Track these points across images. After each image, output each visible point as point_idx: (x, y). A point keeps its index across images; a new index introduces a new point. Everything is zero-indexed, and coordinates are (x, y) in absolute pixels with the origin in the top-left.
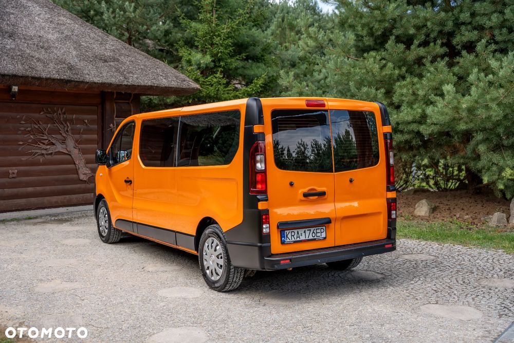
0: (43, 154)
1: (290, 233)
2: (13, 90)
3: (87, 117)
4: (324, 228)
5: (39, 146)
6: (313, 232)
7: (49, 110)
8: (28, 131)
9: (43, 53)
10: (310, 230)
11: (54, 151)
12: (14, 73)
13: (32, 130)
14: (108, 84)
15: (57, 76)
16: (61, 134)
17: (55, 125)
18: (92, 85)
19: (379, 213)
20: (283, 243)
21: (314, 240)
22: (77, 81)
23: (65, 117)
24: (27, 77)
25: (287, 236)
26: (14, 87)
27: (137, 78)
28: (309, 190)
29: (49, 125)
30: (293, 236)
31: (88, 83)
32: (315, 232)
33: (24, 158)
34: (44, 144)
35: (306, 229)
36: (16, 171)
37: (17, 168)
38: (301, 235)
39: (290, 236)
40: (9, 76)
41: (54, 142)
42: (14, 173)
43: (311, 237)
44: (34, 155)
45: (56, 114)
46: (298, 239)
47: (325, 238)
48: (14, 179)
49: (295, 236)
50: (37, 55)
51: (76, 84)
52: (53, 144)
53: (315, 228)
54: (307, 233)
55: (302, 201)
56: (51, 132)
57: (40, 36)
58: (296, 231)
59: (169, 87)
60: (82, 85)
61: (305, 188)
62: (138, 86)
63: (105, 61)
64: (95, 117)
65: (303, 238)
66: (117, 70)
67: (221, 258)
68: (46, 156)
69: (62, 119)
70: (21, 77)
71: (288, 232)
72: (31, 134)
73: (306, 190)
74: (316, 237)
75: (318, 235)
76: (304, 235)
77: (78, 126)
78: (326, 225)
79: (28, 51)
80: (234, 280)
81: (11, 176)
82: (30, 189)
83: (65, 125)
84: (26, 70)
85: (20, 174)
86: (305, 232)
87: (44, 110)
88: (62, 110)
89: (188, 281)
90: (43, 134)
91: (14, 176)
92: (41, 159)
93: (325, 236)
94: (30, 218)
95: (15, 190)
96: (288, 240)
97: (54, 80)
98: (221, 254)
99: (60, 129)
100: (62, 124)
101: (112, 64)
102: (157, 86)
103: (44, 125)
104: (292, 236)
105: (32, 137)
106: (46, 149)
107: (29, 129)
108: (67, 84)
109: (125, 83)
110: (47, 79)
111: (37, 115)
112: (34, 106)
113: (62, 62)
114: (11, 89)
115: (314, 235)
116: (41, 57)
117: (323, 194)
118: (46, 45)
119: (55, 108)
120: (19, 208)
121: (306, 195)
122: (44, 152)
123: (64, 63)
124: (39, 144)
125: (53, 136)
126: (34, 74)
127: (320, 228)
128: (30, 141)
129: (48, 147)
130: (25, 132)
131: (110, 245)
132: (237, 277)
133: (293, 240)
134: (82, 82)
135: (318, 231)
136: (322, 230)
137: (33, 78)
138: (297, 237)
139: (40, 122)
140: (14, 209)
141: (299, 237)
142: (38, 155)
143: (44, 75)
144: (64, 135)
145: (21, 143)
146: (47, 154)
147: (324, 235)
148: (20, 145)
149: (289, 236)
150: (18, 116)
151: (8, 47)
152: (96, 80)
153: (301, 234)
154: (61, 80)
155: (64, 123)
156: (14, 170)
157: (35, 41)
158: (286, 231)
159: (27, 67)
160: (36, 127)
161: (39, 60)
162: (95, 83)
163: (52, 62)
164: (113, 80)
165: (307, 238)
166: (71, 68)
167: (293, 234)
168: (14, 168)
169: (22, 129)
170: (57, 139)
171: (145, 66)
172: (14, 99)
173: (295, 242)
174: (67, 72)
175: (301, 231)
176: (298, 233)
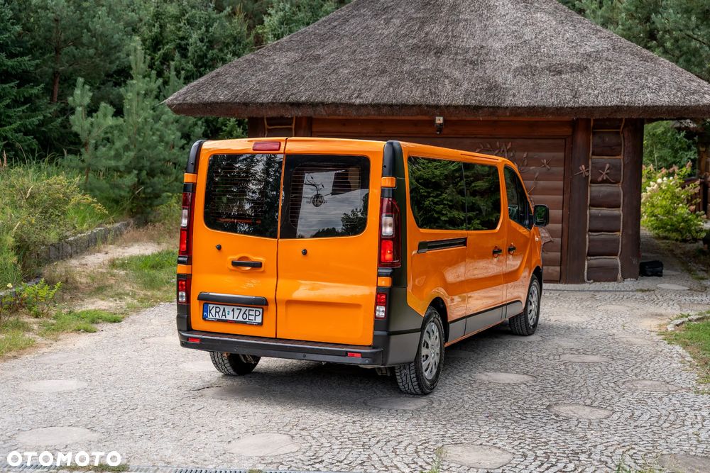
1: (215, 308)
2: (437, 122)
3: (545, 156)
4: (261, 310)
6: (244, 313)
7: (489, 146)
10: (241, 310)
19: (357, 306)
20: (204, 318)
21: (244, 323)
23: (512, 155)
25: (210, 311)
26: (437, 118)
27: (597, 95)
28: (240, 259)
30: (218, 312)
32: (247, 312)
35: (236, 308)
38: (228, 314)
39: (215, 312)
40: (397, 105)
43: (240, 319)
45: (499, 151)
46: (224, 318)
47: (261, 324)
49: (220, 313)
53: (248, 309)
54: (237, 312)
55: (230, 270)
57: (482, 47)
58: (222, 307)
59: (653, 107)
61: (235, 254)
62: (593, 107)
63: (559, 73)
65: (229, 317)
71: (212, 306)
73: (235, 257)
74: (247, 320)
75: (251, 317)
76: (231, 314)
77: (532, 168)
78: (263, 307)
79: (447, 71)
84: (423, 97)
86: (233, 310)
88: (506, 146)
93: (260, 321)
96: (211, 316)
101: (567, 76)
102: (627, 106)
112: (469, 141)
114: (434, 120)
115: (245, 316)
117: (257, 265)
119: (498, 144)
121: (234, 264)
123: (487, 82)
127: (255, 309)
133: (217, 317)
135: (251, 313)
136: (258, 313)
138: (223, 315)
141: (225, 316)
143: (444, 102)
147: (259, 319)
149: (213, 312)
151: (423, 67)
152: (521, 103)
153: (229, 312)
154: (464, 107)
157: (470, 55)
158: (209, 305)
161: (453, 81)
163: (469, 83)
164: (550, 102)
165: (235, 319)
166: (491, 88)
167: (218, 310)
173: (219, 321)
175: (228, 309)
176: (224, 310)
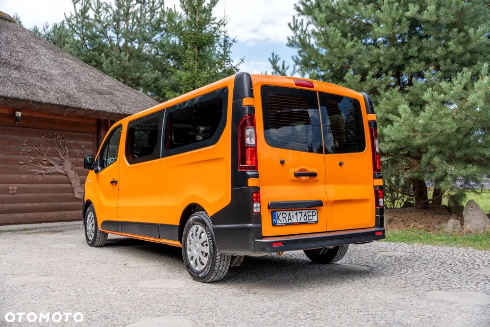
0: (42, 174)
1: (282, 214)
2: (16, 115)
3: (83, 143)
4: (316, 211)
5: (38, 166)
6: (305, 215)
7: (50, 135)
8: (29, 152)
9: (45, 83)
10: (302, 213)
11: (52, 171)
12: (17, 96)
13: (32, 152)
14: (102, 111)
15: (56, 102)
16: (59, 156)
17: (54, 148)
18: (89, 111)
20: (274, 224)
21: (306, 223)
22: (74, 108)
23: (64, 141)
24: (28, 101)
25: (278, 217)
26: (17, 113)
27: (129, 109)
28: (300, 170)
29: (49, 148)
30: (285, 217)
31: (84, 109)
32: (307, 214)
33: (24, 177)
34: (43, 164)
35: (298, 212)
36: (16, 188)
37: (17, 185)
38: (293, 218)
39: (282, 217)
41: (52, 163)
42: (14, 190)
43: (303, 220)
44: (33, 174)
45: (55, 138)
46: (290, 221)
47: (317, 222)
48: (13, 195)
49: (287, 218)
50: (39, 84)
51: (74, 110)
52: (52, 165)
53: (307, 211)
54: (299, 215)
55: (293, 181)
56: (50, 154)
57: (44, 71)
58: (287, 213)
60: (79, 112)
61: (296, 167)
63: (101, 94)
64: (91, 143)
65: (294, 220)
66: (111, 101)
67: (207, 245)
68: (44, 175)
69: (61, 143)
70: (23, 100)
71: (279, 213)
72: (32, 156)
73: (297, 170)
74: (307, 221)
75: (310, 218)
76: (296, 217)
77: (75, 150)
78: (317, 208)
79: (31, 81)
80: (220, 268)
81: (10, 192)
82: (28, 205)
83: (64, 149)
84: (28, 95)
85: (20, 190)
86: (296, 214)
87: (45, 134)
88: (61, 135)
89: (171, 275)
90: (43, 155)
91: (14, 192)
92: (40, 178)
93: (317, 220)
94: (25, 230)
95: (14, 205)
96: (280, 222)
97: (53, 105)
98: (206, 241)
99: (59, 151)
100: (61, 148)
101: (107, 96)
103: (44, 148)
104: (283, 217)
105: (32, 158)
106: (45, 169)
107: (30, 151)
108: (65, 109)
109: (118, 112)
110: (47, 104)
111: (38, 139)
112: (35, 130)
113: (62, 91)
114: (14, 114)
115: (305, 218)
116: (43, 86)
117: (313, 175)
118: (49, 78)
119: (55, 134)
120: (17, 222)
121: (297, 175)
122: (43, 172)
123: (64, 93)
124: (38, 165)
125: (52, 158)
126: (35, 98)
127: (312, 211)
128: (30, 161)
129: (47, 167)
130: (26, 153)
131: (96, 248)
132: (223, 266)
133: (285, 222)
134: (79, 108)
135: (310, 214)
136: (314, 214)
137: (34, 102)
138: (289, 219)
139: (41, 145)
140: (12, 222)
141: (291, 219)
142: (37, 174)
143: (44, 100)
144: (63, 158)
145: (22, 163)
146: (45, 174)
147: (315, 219)
148: (21, 164)
149: (281, 217)
150: (20, 139)
151: (14, 76)
152: (92, 108)
153: (293, 216)
154: (59, 105)
155: (62, 147)
156: (15, 187)
157: (40, 74)
158: (277, 212)
159: (29, 93)
160: (37, 149)
161: (41, 88)
162: (91, 110)
163: (52, 91)
164: (107, 109)
165: (299, 221)
166: (69, 97)
167: (284, 215)
168: (14, 185)
169: (24, 150)
170: (56, 162)
171: (136, 100)
172: (17, 123)
173: (287, 224)
174: (66, 99)
175: (293, 213)
176: (289, 215)
